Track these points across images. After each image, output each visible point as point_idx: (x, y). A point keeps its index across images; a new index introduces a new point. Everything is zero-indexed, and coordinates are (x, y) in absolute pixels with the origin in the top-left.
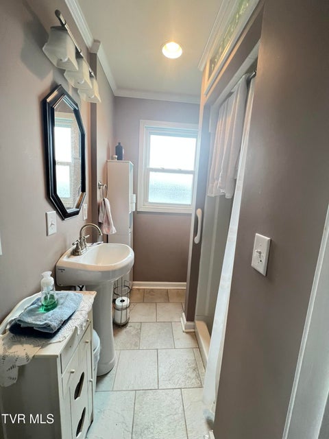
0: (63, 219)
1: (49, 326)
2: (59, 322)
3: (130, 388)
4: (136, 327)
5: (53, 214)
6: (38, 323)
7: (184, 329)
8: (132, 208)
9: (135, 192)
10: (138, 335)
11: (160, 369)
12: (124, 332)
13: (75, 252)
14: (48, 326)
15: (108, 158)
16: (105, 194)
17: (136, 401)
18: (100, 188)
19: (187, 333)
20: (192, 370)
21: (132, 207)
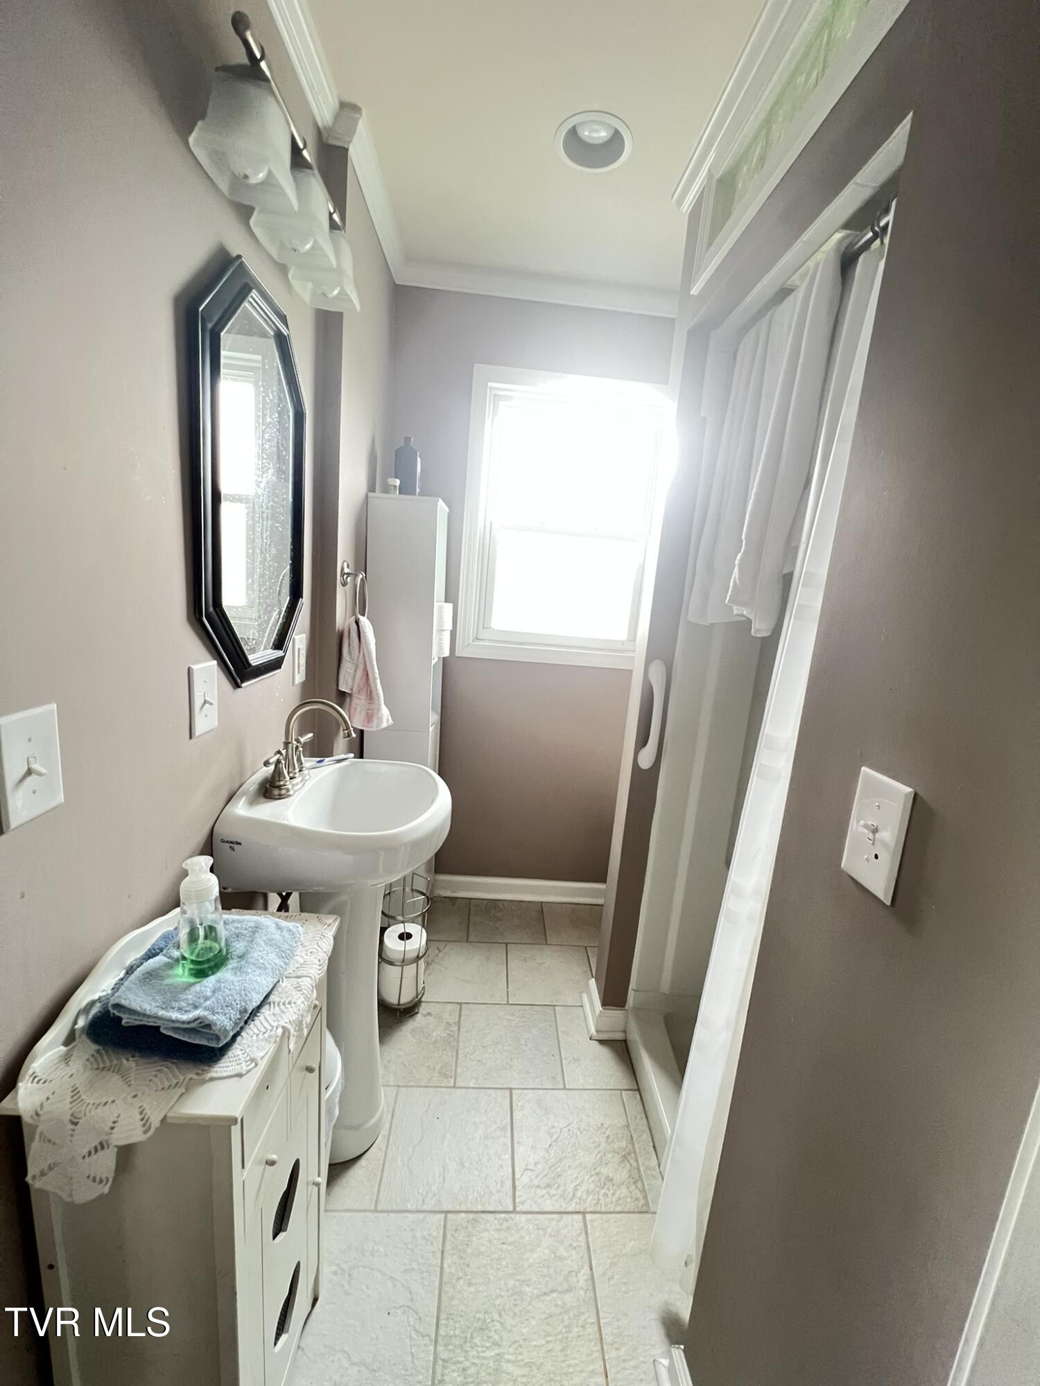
0: (237, 686)
1: (209, 1026)
2: (235, 1015)
3: (430, 1204)
4: (446, 1016)
5: (208, 669)
6: (175, 1015)
7: (593, 1030)
8: (441, 647)
9: (450, 596)
10: (452, 1042)
11: (520, 1150)
12: (408, 1032)
13: (270, 789)
14: (203, 1027)
15: (372, 488)
16: (360, 604)
17: (448, 1244)
18: (344, 584)
19: (602, 1042)
20: (617, 1158)
21: (440, 643)
